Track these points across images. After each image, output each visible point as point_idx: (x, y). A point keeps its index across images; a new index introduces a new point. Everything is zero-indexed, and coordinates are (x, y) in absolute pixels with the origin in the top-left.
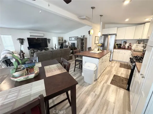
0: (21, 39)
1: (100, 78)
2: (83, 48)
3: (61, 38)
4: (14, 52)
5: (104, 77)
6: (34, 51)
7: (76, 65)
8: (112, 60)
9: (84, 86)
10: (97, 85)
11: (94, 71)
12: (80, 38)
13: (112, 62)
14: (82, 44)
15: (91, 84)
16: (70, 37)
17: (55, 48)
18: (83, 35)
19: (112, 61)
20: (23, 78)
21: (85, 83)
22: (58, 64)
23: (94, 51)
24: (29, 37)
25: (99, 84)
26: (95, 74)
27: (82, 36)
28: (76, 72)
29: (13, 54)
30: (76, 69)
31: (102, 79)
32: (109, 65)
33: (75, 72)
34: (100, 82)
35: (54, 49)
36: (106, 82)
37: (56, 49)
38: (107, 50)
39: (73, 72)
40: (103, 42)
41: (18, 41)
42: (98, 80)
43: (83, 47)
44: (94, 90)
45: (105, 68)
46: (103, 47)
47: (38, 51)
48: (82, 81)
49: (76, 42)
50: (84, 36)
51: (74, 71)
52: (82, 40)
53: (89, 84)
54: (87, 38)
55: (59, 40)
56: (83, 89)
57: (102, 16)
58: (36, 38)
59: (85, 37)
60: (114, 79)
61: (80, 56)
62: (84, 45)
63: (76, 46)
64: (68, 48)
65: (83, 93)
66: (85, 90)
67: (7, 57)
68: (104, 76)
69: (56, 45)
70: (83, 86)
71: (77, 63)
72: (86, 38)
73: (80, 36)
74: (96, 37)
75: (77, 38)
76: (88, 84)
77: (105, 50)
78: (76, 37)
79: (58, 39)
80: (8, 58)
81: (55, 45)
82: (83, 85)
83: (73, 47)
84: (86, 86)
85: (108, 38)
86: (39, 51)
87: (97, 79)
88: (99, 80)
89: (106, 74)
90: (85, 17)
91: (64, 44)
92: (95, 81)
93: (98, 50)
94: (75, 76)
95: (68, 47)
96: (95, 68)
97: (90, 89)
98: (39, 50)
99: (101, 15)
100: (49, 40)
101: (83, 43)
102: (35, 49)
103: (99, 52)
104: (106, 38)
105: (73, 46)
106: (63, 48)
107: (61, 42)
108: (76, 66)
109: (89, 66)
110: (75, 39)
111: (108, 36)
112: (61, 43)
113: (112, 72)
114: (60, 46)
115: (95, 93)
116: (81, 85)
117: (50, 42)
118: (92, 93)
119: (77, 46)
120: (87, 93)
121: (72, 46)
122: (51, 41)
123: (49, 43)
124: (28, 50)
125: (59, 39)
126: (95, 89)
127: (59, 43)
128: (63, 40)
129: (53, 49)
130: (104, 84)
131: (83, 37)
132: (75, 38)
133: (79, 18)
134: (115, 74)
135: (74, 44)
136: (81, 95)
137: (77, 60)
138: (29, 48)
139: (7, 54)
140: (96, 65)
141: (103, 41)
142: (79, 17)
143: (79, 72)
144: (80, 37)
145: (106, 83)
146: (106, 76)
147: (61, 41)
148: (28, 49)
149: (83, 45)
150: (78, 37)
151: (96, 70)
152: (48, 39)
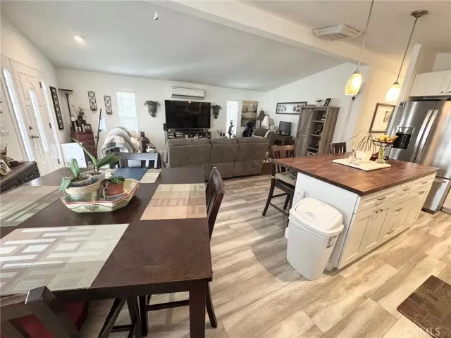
0: (152, 102)
1: (355, 267)
2: (317, 143)
3: (252, 105)
4: (132, 133)
5: (375, 269)
6: (175, 135)
7: (271, 197)
8: (440, 209)
9: (279, 276)
10: (332, 294)
11: (330, 239)
12: (313, 108)
13: (438, 220)
14: (317, 127)
15: (306, 279)
16: (278, 104)
17: (230, 134)
18: (324, 99)
19: (436, 214)
20: (83, 207)
21: (288, 268)
22: (198, 185)
23: (351, 158)
24: (170, 98)
25: (342, 289)
26: (332, 248)
27: (320, 101)
28: (270, 218)
29: (130, 136)
30: (270, 208)
31: (360, 276)
32: (415, 226)
33: (267, 218)
34: (348, 283)
35: (227, 135)
36: (379, 294)
37: (232, 137)
38: (421, 163)
39: (260, 218)
40: (410, 129)
41: (146, 108)
42: (344, 274)
43: (319, 138)
44: (312, 308)
45: (387, 237)
46: (405, 148)
47: (184, 137)
48: (279, 257)
49: (295, 120)
50: (329, 100)
51: (264, 214)
52: (319, 113)
53: (301, 278)
54: (338, 109)
55: (245, 110)
56: (272, 288)
57: (424, 13)
58: (190, 101)
59: (332, 104)
60: (423, 296)
61: (288, 170)
62: (322, 134)
63: (294, 133)
64: (266, 136)
65: (267, 299)
66: (279, 293)
67: (115, 144)
68: (378, 266)
69: (235, 124)
70: (275, 275)
71: (277, 191)
72: (336, 110)
73: (312, 102)
74: (379, 108)
75: (303, 108)
76: (296, 276)
77: (409, 164)
78: (300, 105)
79: (241, 106)
80: (117, 146)
81: (231, 123)
82: (277, 270)
83: (283, 136)
84: (285, 279)
85: (436, 111)
86: (187, 136)
87: (340, 267)
88: (349, 275)
89: (387, 260)
90: (339, 30)
91: (258, 122)
92: (326, 272)
93: (373, 159)
94: (262, 230)
95: (267, 133)
96: (334, 228)
97: (297, 295)
98: (187, 133)
99: (420, 9)
100: (217, 109)
101: (322, 124)
102: (180, 131)
103: (375, 165)
104: (430, 111)
105: (283, 133)
106: (250, 136)
107: (249, 115)
108: (273, 201)
109: (310, 214)
110: (294, 110)
111: (443, 104)
112: (248, 119)
113: (426, 259)
114: (243, 129)
115: (313, 319)
116: (270, 269)
117: (219, 116)
118: (302, 314)
119: (298, 133)
120: (281, 307)
121: (281, 132)
122: (220, 111)
123: (216, 117)
124: (164, 131)
125: (244, 107)
126: (318, 304)
127: (243, 119)
128: (255, 111)
129: (224, 135)
130: (365, 297)
131: (323, 103)
132: (297, 105)
133: (316, 35)
134: (436, 275)
135: (289, 125)
136: (257, 305)
137: (279, 180)
138: (166, 127)
139: (115, 137)
140: (341, 215)
141: (408, 125)
142: (316, 31)
143: (277, 223)
144: (315, 103)
145: (376, 300)
146: (387, 272)
147: (251, 114)
148: (165, 129)
149: (318, 133)
150: (306, 103)
151: (341, 234)
152: (214, 107)
